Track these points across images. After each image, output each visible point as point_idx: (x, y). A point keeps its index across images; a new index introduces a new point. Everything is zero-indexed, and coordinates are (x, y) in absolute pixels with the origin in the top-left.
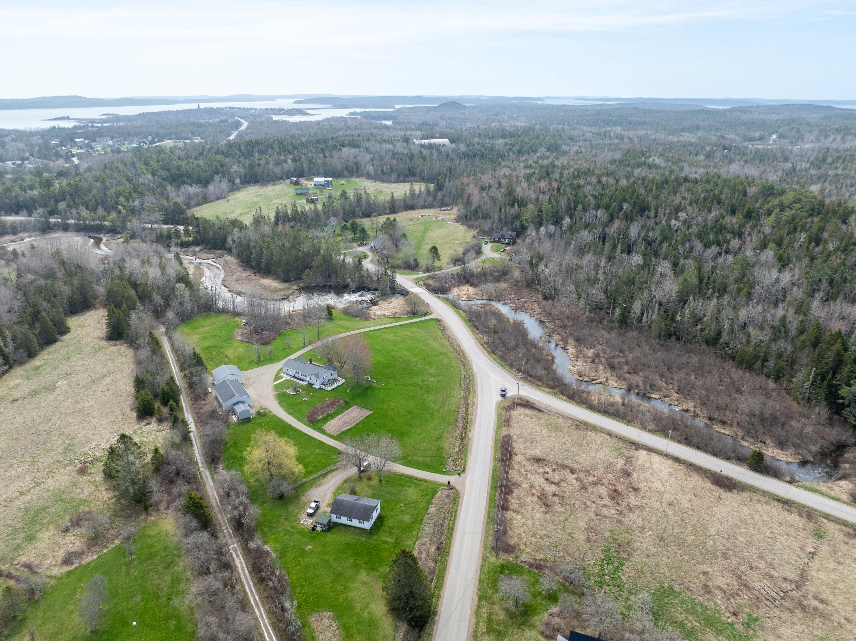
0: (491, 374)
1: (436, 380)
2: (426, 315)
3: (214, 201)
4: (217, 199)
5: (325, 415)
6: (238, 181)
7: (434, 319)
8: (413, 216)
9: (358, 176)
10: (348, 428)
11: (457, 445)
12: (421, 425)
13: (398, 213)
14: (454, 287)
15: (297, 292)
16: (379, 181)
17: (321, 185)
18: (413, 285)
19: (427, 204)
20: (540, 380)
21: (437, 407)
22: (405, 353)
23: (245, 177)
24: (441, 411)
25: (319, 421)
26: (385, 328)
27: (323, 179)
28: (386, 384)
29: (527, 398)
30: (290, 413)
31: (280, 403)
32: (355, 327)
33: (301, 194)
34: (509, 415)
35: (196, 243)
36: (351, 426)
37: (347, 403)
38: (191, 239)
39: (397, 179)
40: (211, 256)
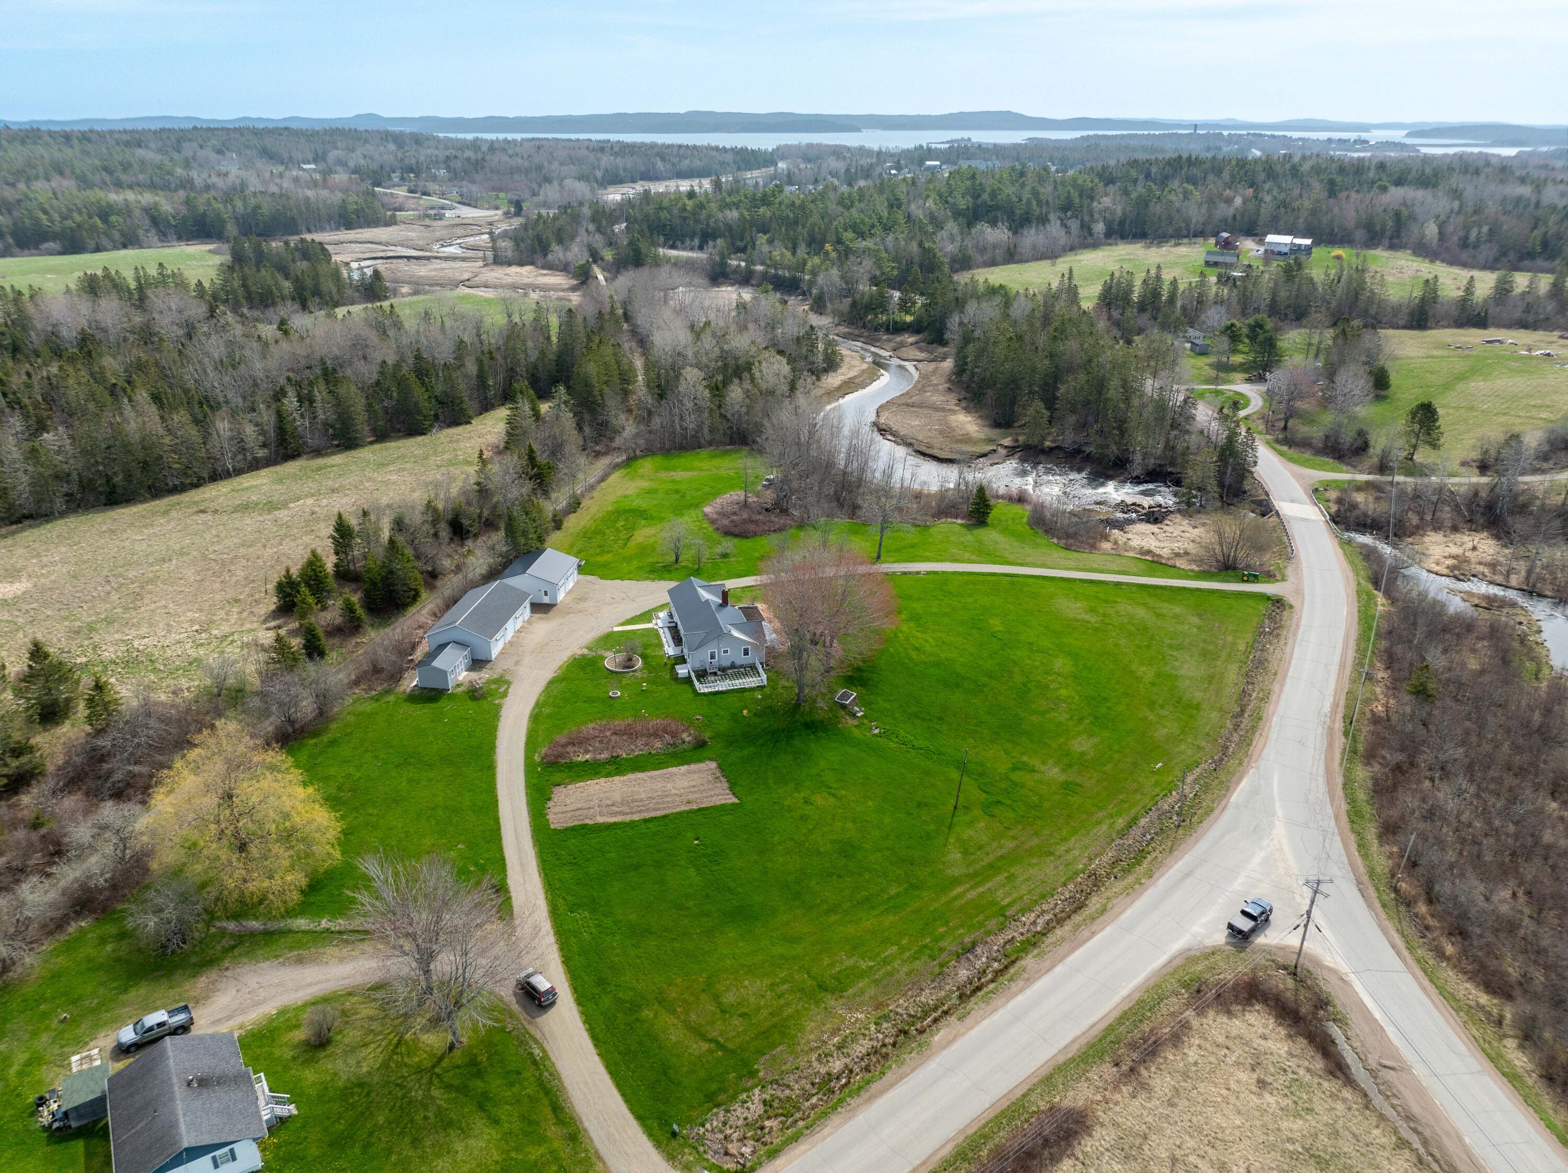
0: (1280, 830)
1: (1063, 778)
2: (1254, 579)
3: (1027, 261)
4: (1037, 259)
5: (605, 756)
6: (1099, 228)
7: (1269, 598)
8: (1467, 339)
9: (1392, 247)
10: (612, 820)
11: (861, 1047)
12: (832, 910)
13: (1431, 328)
14: (1437, 527)
15: (1003, 452)
16: (1443, 261)
17: (1280, 253)
18: (1300, 493)
19: (1531, 318)
20: (1459, 932)
21: (956, 871)
22: (1061, 664)
23: (1122, 223)
24: (959, 890)
25: (571, 766)
26: (1091, 582)
27: (1287, 239)
28: (884, 734)
29: (1330, 988)
30: (535, 717)
31: (551, 683)
32: (1011, 558)
33: (1216, 264)
34: (1185, 1026)
35: (915, 328)
36: (628, 818)
37: (700, 745)
38: (909, 319)
39: (1496, 260)
40: (922, 355)
